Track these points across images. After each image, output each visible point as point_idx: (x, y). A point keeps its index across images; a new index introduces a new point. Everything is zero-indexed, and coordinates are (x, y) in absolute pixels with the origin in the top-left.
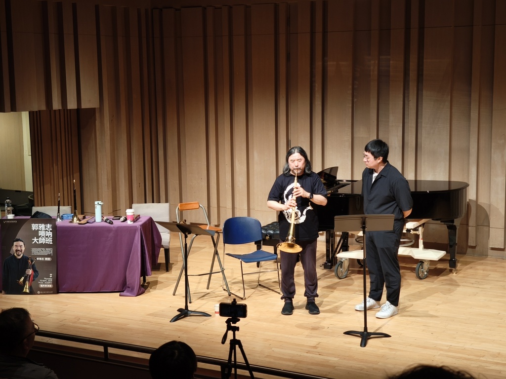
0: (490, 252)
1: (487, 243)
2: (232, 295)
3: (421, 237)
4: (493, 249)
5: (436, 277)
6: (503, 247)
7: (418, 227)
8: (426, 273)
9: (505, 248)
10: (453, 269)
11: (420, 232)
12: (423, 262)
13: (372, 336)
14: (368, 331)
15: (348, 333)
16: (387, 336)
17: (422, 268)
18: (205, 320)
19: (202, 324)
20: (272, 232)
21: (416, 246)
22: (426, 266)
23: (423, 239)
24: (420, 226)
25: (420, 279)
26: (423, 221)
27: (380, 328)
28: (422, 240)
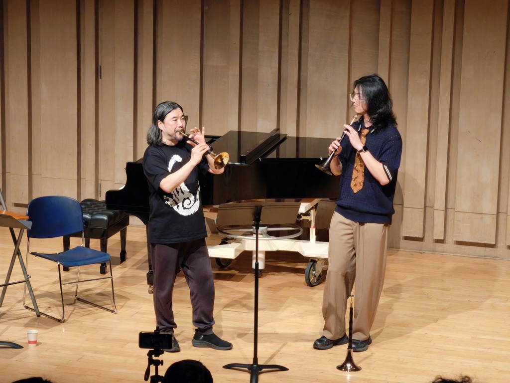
0: (403, 243)
1: (399, 229)
2: (42, 316)
3: (313, 224)
4: (407, 238)
6: (421, 236)
7: (309, 210)
8: (318, 277)
9: (423, 237)
11: (312, 218)
12: (316, 262)
13: (264, 370)
14: (260, 363)
15: (228, 367)
16: (283, 369)
17: (314, 270)
18: (16, 354)
19: (14, 359)
20: (87, 216)
21: (306, 237)
22: (319, 267)
23: (316, 226)
24: (312, 208)
26: (316, 201)
27: (271, 358)
28: (314, 230)
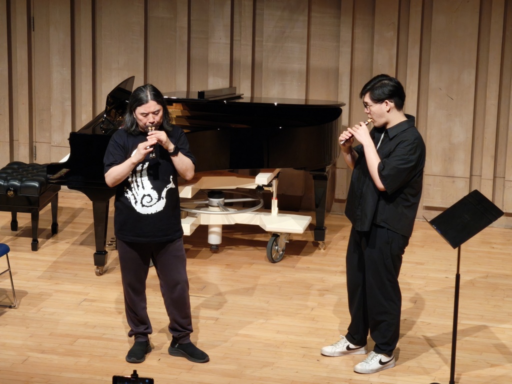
3: (275, 195)
5: (295, 257)
7: (271, 181)
8: (281, 252)
10: (320, 242)
17: (277, 245)
22: (283, 242)
25: (273, 261)
